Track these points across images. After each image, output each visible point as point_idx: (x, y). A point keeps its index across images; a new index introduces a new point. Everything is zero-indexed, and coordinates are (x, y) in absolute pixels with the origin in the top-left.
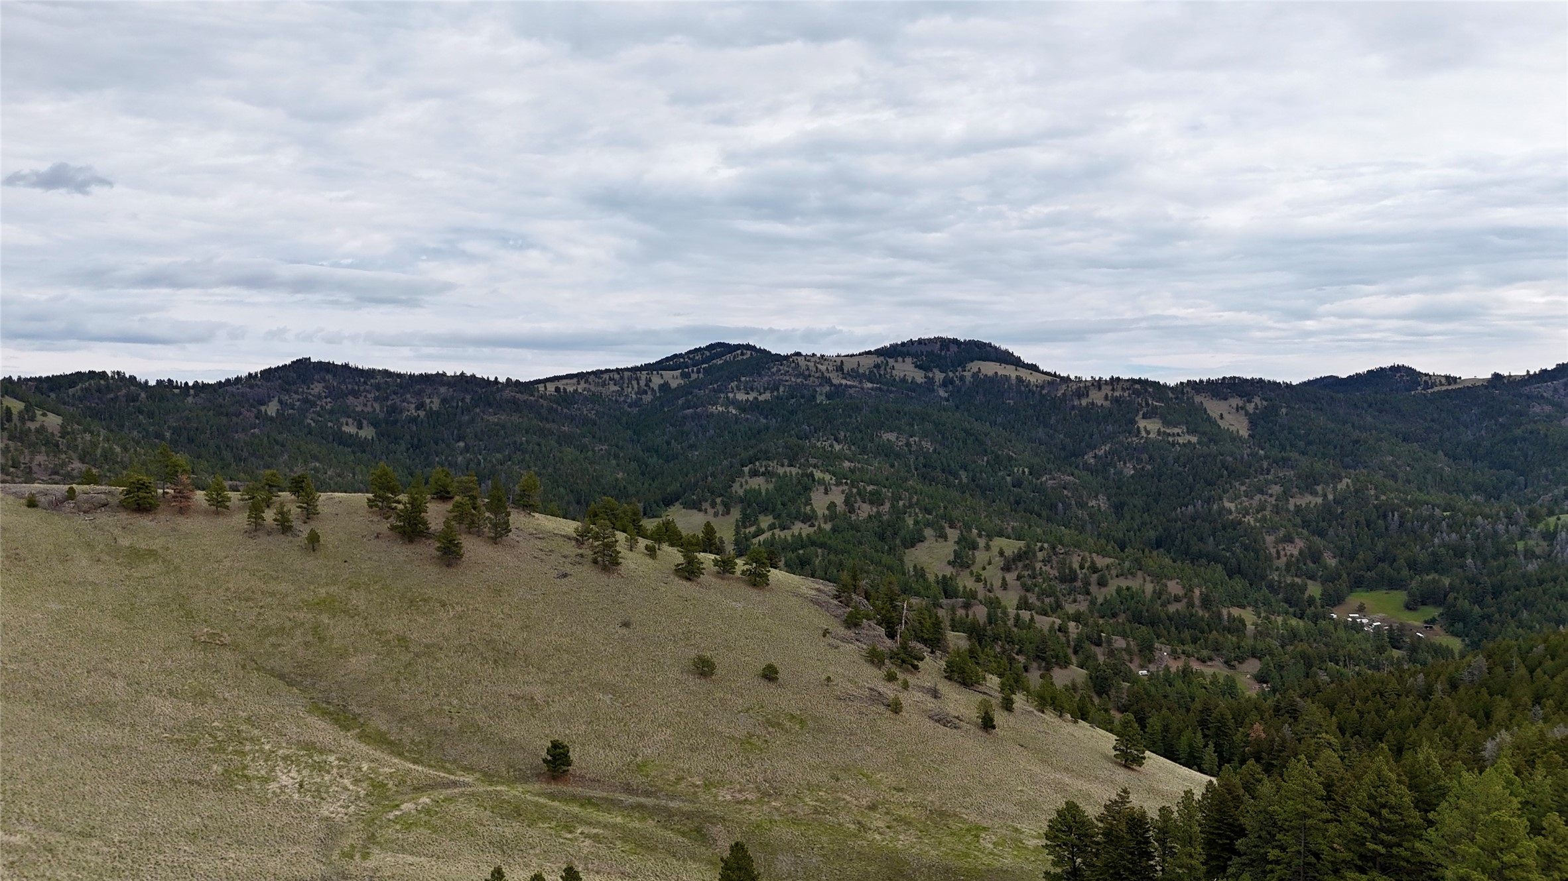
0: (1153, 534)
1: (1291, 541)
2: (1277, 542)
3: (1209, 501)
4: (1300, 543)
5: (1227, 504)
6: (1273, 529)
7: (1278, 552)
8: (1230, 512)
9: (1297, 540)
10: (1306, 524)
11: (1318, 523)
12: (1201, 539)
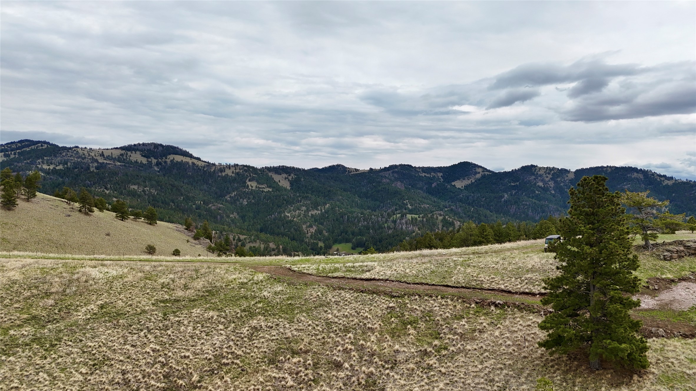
0: (259, 227)
1: (312, 227)
2: (306, 228)
3: (280, 213)
4: (315, 228)
5: (287, 214)
6: (305, 223)
7: (307, 231)
8: (288, 216)
9: (314, 227)
10: (316, 221)
11: (320, 220)
12: (278, 228)
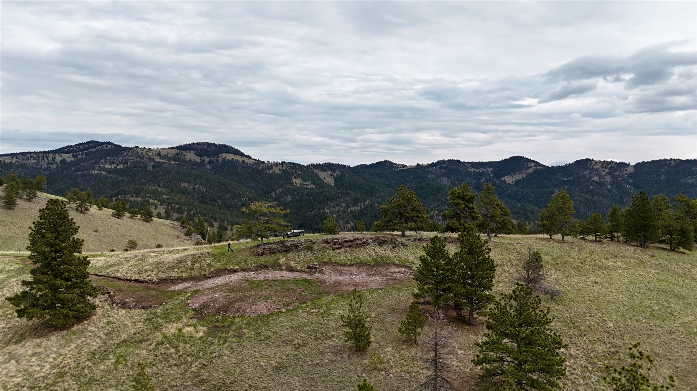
0: (298, 223)
1: (349, 223)
2: (344, 224)
3: (319, 209)
4: (352, 224)
5: (326, 210)
6: (343, 219)
7: (344, 227)
8: (327, 213)
9: (351, 223)
10: (354, 217)
11: (358, 217)
12: (317, 224)
